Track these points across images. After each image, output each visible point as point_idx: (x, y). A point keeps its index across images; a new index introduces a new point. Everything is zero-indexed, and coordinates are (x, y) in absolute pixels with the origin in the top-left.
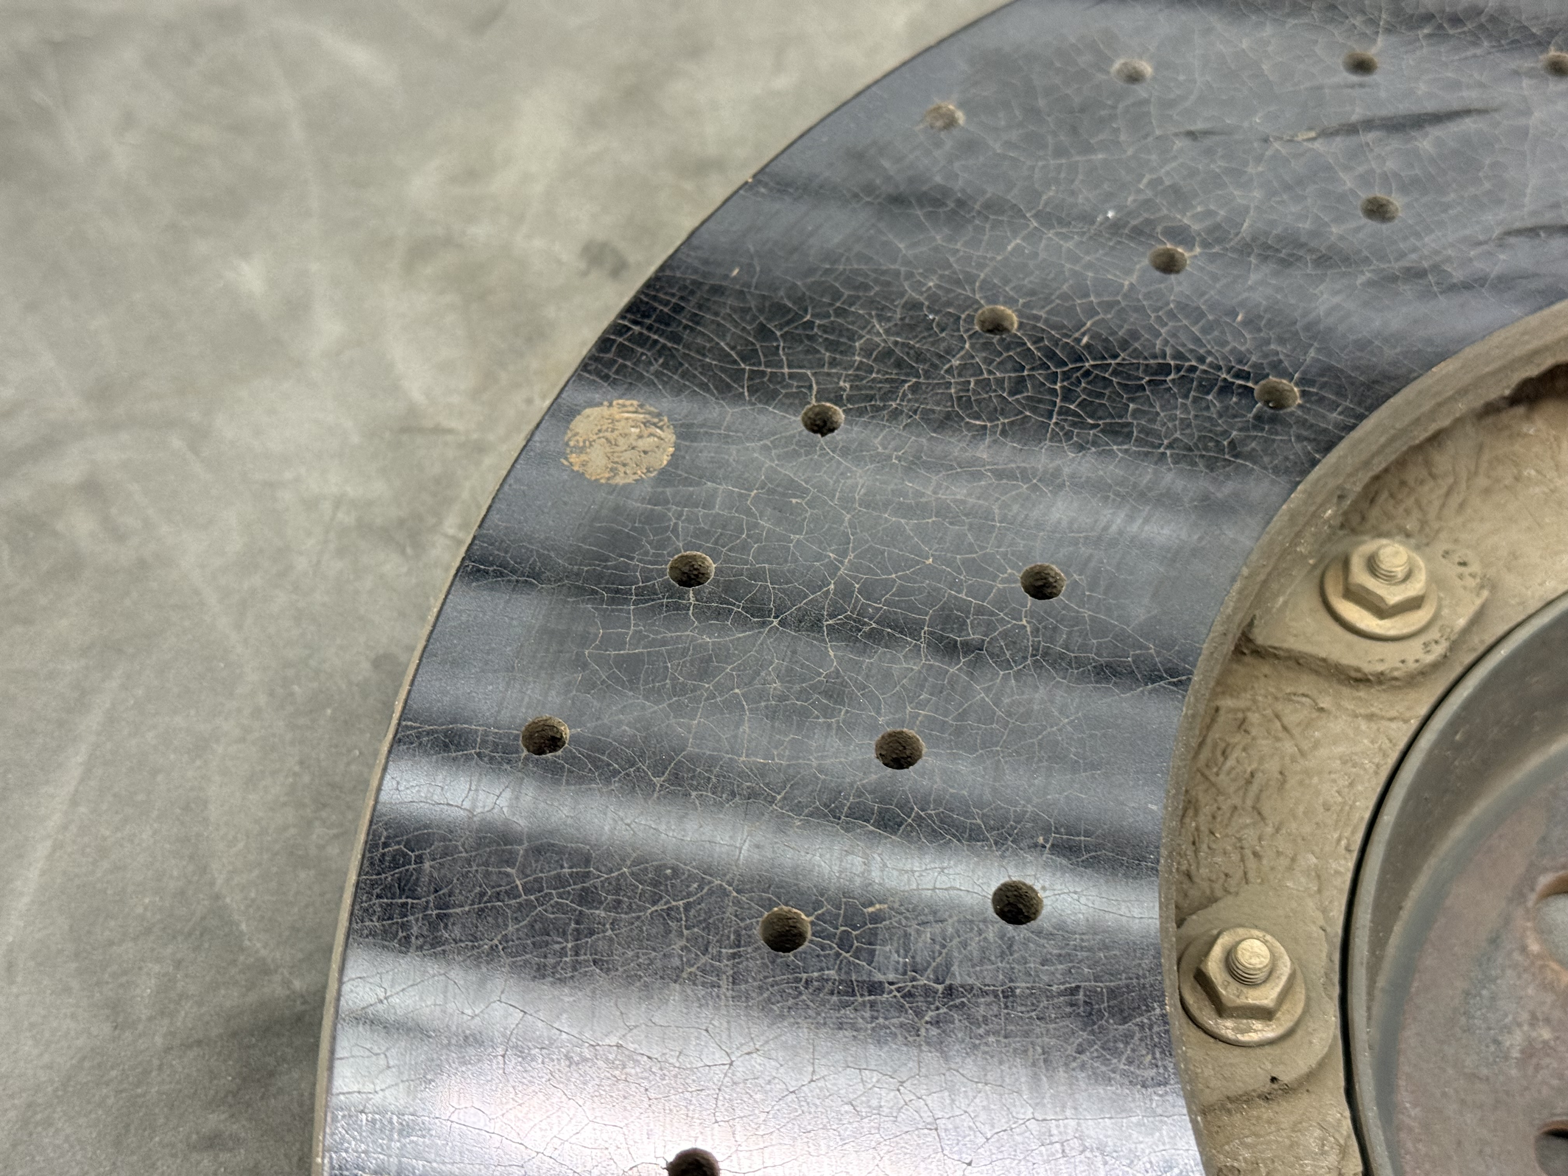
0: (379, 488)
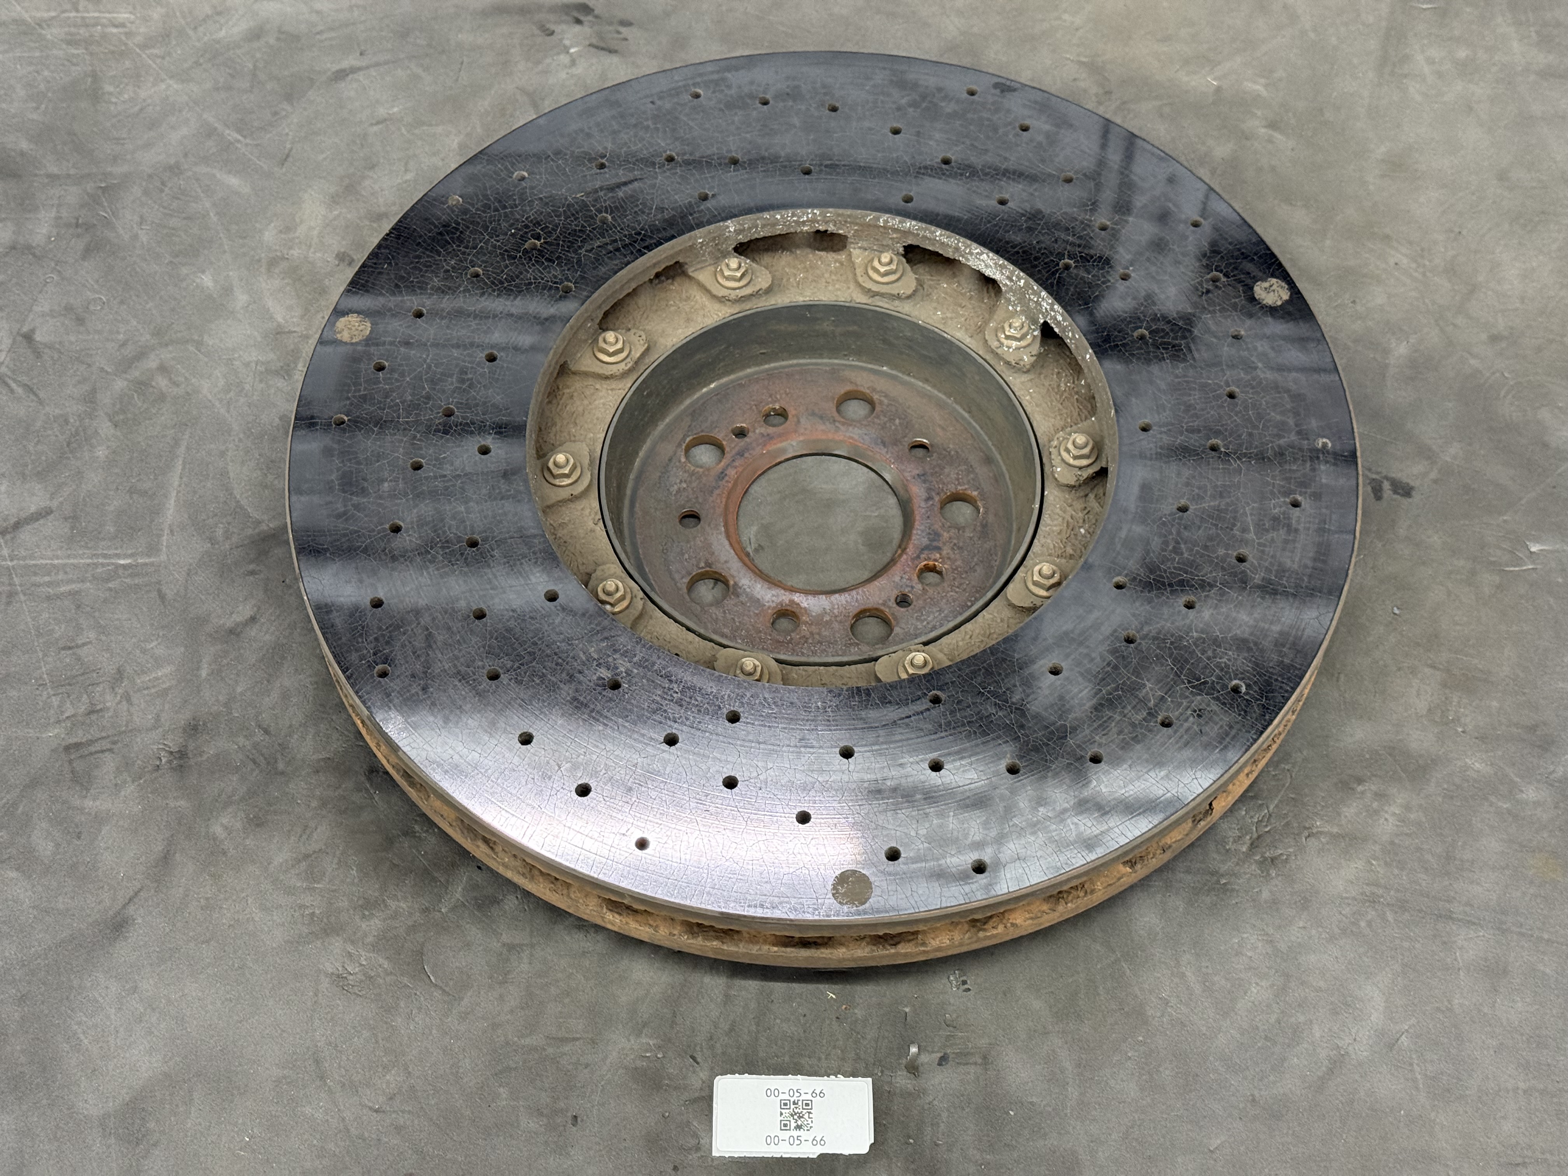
0: (271, 356)
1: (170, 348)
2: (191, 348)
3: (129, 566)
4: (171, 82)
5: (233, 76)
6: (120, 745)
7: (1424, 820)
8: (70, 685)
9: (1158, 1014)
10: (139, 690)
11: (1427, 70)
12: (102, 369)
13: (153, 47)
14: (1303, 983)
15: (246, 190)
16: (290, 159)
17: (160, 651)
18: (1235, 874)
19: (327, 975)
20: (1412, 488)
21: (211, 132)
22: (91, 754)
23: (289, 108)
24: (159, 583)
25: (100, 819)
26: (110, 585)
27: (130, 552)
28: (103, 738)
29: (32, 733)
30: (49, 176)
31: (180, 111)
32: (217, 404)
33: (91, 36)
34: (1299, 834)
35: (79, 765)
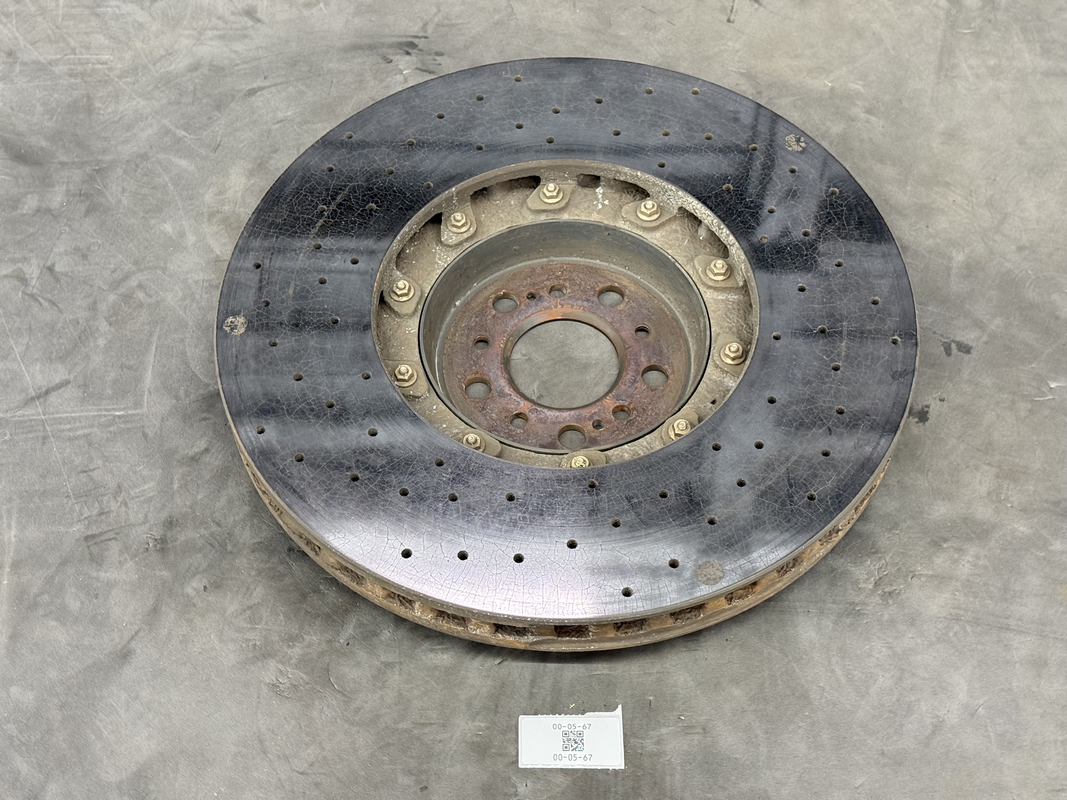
1: (145, 273)
2: (159, 272)
3: (123, 416)
4: (140, 100)
5: (181, 95)
6: (121, 535)
7: (988, 564)
8: (86, 496)
9: (818, 697)
10: (133, 498)
11: (969, 73)
12: (100, 288)
13: (126, 77)
14: (913, 675)
15: (192, 168)
16: (220, 148)
17: (145, 473)
18: (864, 604)
19: (265, 684)
20: (971, 348)
21: (167, 132)
22: (102, 541)
23: (219, 115)
24: (143, 427)
25: (110, 585)
26: (111, 429)
27: (122, 407)
28: (109, 531)
29: (62, 529)
30: (60, 163)
31: (146, 118)
32: (178, 309)
33: (85, 70)
34: (907, 576)
35: (95, 549)
